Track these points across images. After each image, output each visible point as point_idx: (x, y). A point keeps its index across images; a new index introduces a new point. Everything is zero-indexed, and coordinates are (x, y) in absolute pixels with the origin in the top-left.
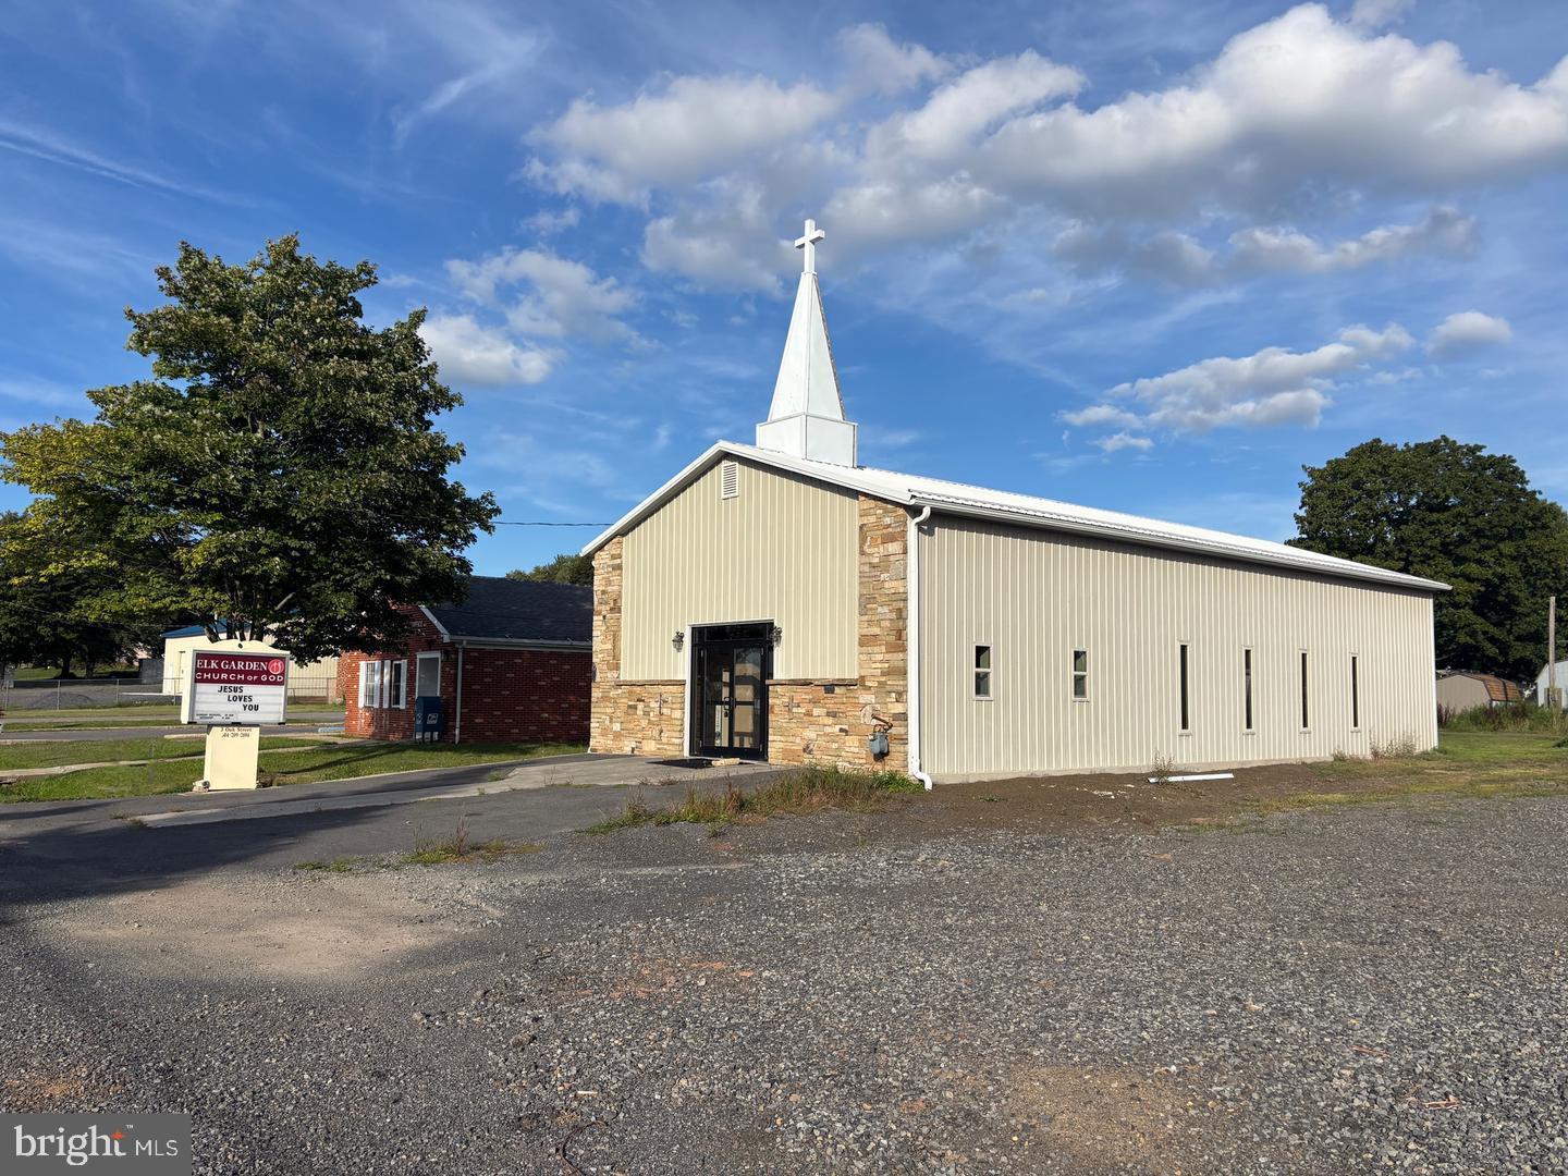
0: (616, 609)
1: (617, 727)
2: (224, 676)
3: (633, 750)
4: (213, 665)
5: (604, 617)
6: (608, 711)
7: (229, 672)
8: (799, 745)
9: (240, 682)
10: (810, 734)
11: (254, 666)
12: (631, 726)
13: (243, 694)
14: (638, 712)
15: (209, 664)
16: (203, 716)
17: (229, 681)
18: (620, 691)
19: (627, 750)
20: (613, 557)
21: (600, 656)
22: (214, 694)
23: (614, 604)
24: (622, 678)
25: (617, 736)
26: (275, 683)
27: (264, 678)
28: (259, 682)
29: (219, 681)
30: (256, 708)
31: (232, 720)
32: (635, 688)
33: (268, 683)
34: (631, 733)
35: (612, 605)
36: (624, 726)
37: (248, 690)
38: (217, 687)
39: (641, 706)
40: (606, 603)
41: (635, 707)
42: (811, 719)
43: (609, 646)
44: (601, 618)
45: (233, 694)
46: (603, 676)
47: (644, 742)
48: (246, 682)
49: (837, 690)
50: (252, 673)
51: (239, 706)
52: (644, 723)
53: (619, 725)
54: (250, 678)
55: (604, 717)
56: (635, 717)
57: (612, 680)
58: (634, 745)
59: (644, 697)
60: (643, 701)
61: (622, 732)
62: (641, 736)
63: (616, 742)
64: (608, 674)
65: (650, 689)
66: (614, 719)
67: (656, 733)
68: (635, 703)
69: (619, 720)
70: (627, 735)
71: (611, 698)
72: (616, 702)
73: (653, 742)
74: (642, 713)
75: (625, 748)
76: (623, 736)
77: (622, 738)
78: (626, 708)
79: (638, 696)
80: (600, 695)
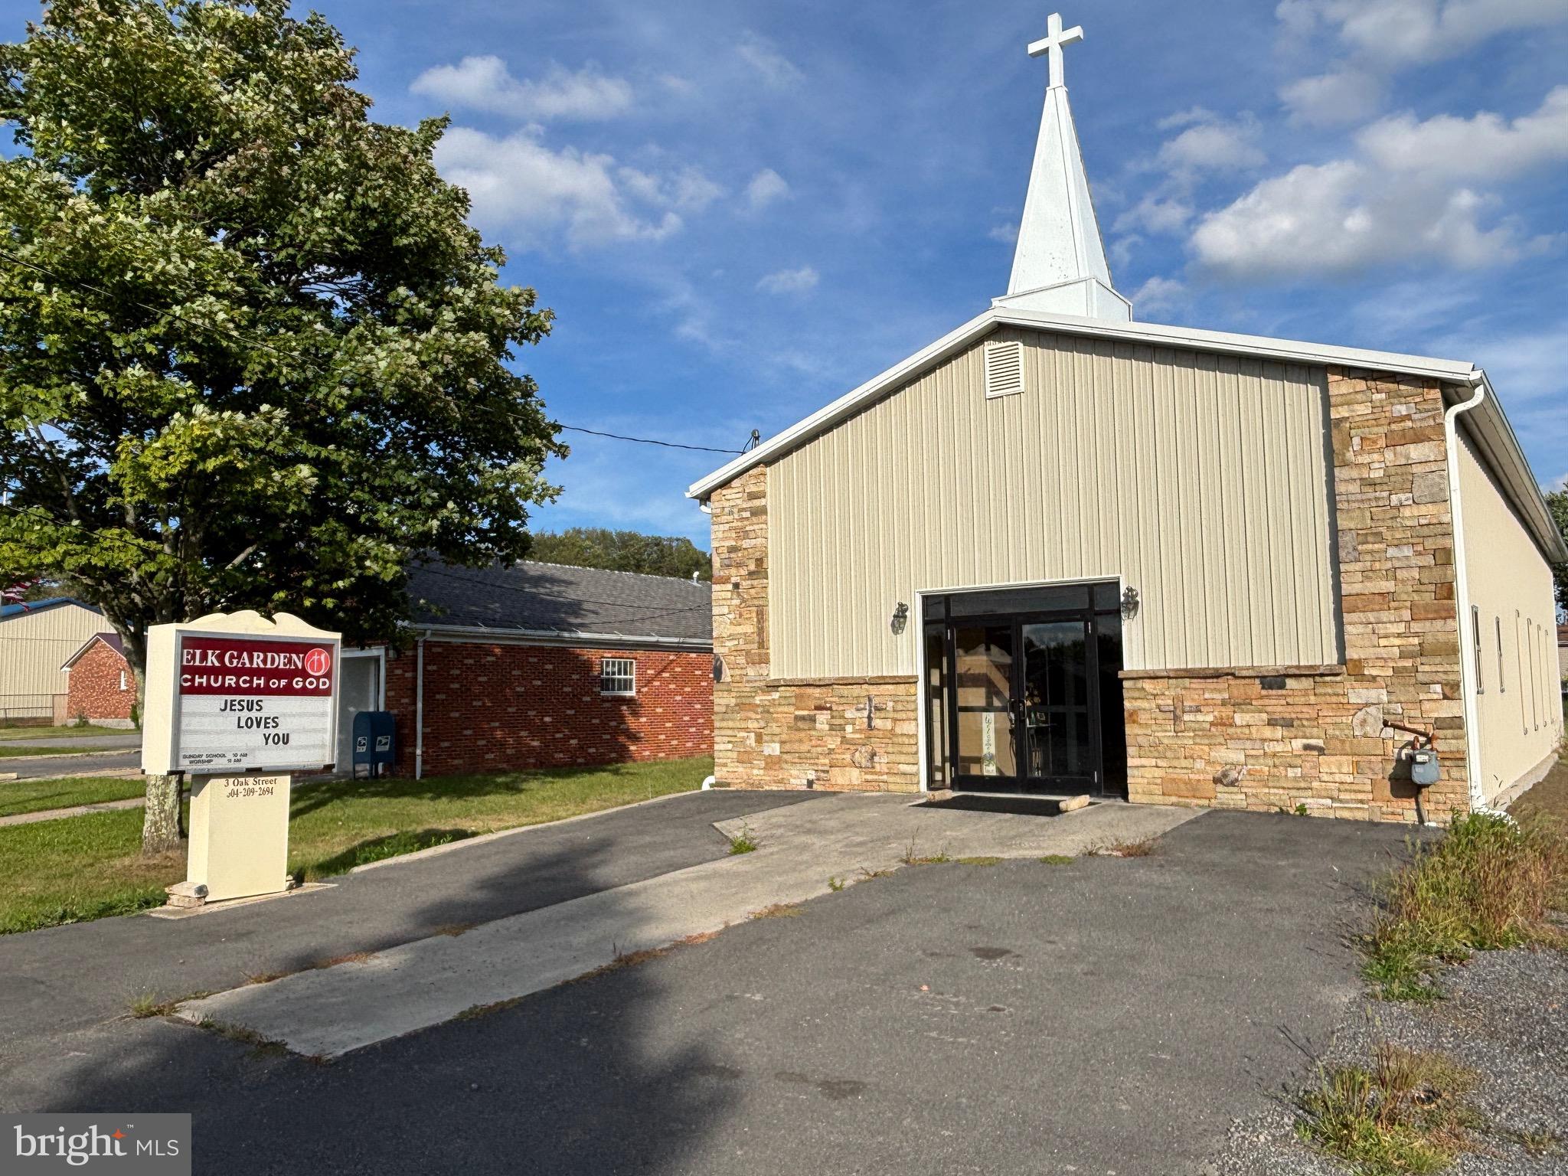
0: (759, 571)
1: (773, 749)
2: (231, 680)
3: (810, 783)
4: (212, 659)
5: (736, 586)
6: (752, 725)
7: (238, 672)
8: (1203, 772)
9: (258, 691)
10: (1231, 754)
11: (280, 661)
12: (805, 747)
13: (263, 714)
14: (818, 726)
15: (204, 657)
16: (195, 759)
17: (238, 690)
18: (776, 695)
19: (799, 784)
20: (752, 496)
21: (728, 644)
22: (214, 715)
23: (757, 566)
24: (773, 676)
25: (772, 763)
26: (316, 692)
27: (298, 683)
28: (289, 691)
29: (222, 690)
30: (286, 739)
31: (246, 764)
32: (810, 690)
33: (304, 692)
34: (803, 758)
35: (752, 567)
36: (787, 747)
37: (272, 705)
38: (219, 701)
39: (823, 717)
40: (739, 565)
41: (813, 719)
42: (1231, 730)
43: (749, 628)
44: (730, 587)
45: (245, 714)
46: (738, 672)
47: (835, 771)
48: (268, 691)
49: (1290, 683)
50: (277, 673)
51: (256, 736)
52: (833, 742)
53: (777, 746)
54: (274, 684)
55: (746, 734)
56: (813, 733)
57: (757, 678)
58: (812, 776)
59: (831, 702)
60: (830, 709)
61: (785, 756)
62: (827, 761)
63: (772, 772)
64: (748, 669)
65: (845, 691)
66: (765, 738)
67: (861, 757)
68: (812, 713)
69: (777, 739)
70: (797, 760)
71: (758, 706)
72: (768, 712)
73: (857, 771)
74: (827, 727)
75: (792, 781)
76: (786, 762)
77: (785, 766)
78: (792, 721)
79: (818, 703)
80: (733, 702)
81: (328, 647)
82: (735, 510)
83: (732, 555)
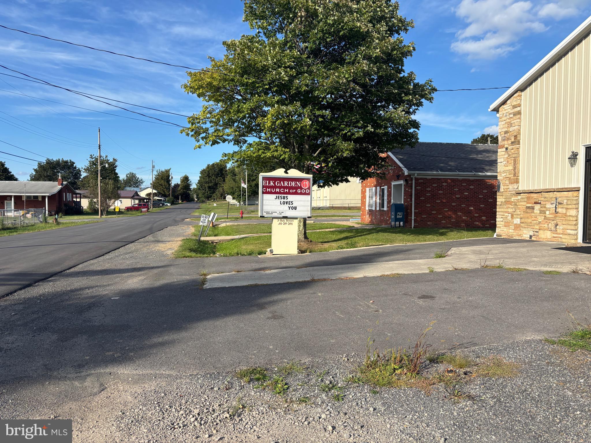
0: (516, 142)
1: (517, 221)
2: (278, 190)
3: (531, 237)
4: (272, 184)
5: (507, 149)
6: (510, 210)
7: (280, 187)
9: (286, 193)
11: (293, 184)
12: (530, 221)
13: (288, 200)
14: (535, 211)
15: (269, 183)
16: (267, 213)
17: (280, 193)
18: (519, 197)
19: (526, 237)
20: (514, 107)
21: (503, 175)
22: (272, 200)
23: (515, 139)
24: (520, 189)
25: (517, 227)
26: (305, 194)
27: (299, 191)
28: (296, 193)
29: (275, 193)
30: (296, 208)
31: (283, 215)
32: (532, 195)
33: (301, 194)
34: (529, 225)
35: (513, 140)
36: (523, 220)
37: (291, 198)
38: (274, 196)
39: (537, 207)
40: (508, 139)
41: (533, 208)
43: (511, 168)
44: (504, 149)
45: (283, 200)
46: (506, 187)
47: (541, 232)
48: (289, 193)
50: (292, 188)
51: (286, 207)
52: (541, 219)
53: (519, 219)
54: (291, 191)
55: (508, 214)
56: (533, 214)
57: (512, 190)
58: (531, 233)
59: (540, 200)
60: (540, 203)
61: (522, 224)
62: (538, 227)
63: (517, 231)
64: (510, 186)
65: (546, 195)
66: (514, 216)
67: (552, 226)
68: (533, 205)
69: (519, 216)
70: (526, 227)
71: (513, 202)
72: (516, 205)
73: (550, 232)
74: (539, 212)
75: (524, 235)
76: (522, 227)
77: (522, 229)
78: (525, 208)
79: (535, 200)
80: (504, 200)
81: (308, 179)
82: (508, 114)
83: (506, 135)
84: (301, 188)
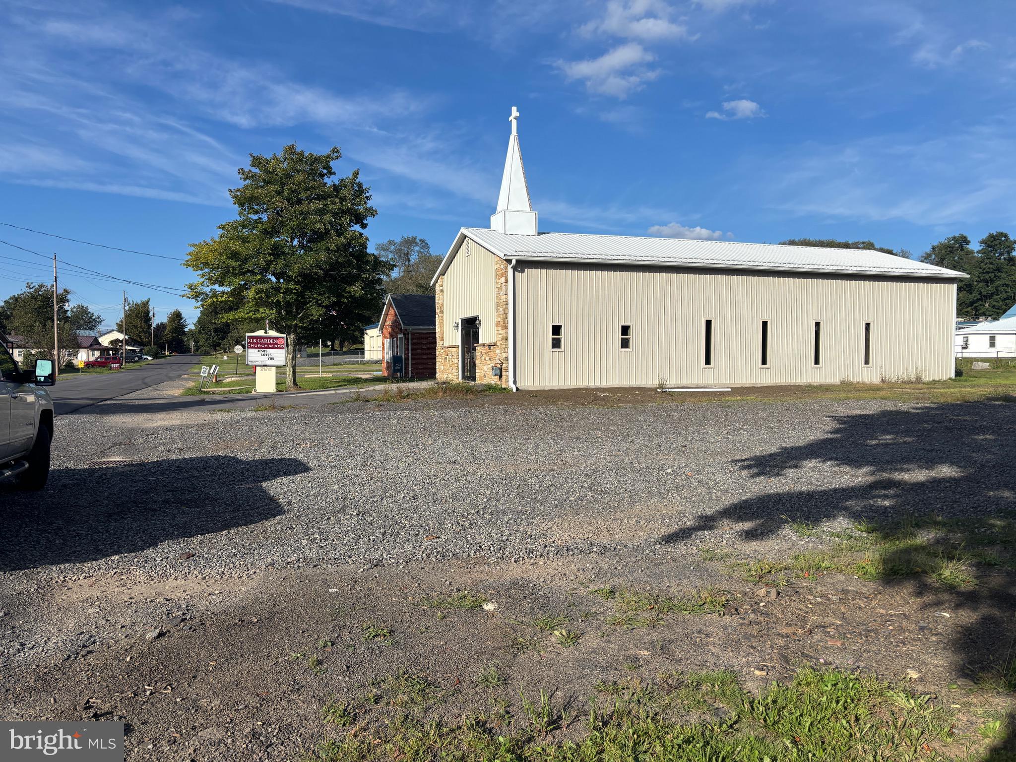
0: (443, 312)
1: (442, 368)
2: (259, 345)
3: (446, 378)
4: (255, 341)
5: (439, 315)
6: (440, 360)
7: (261, 344)
8: (483, 373)
9: (266, 348)
10: (485, 369)
11: (271, 341)
13: (268, 353)
15: (253, 340)
16: (252, 362)
17: (261, 348)
21: (438, 334)
22: (256, 353)
24: (445, 345)
25: (442, 372)
26: (280, 348)
27: (276, 346)
28: (274, 348)
29: (257, 348)
30: (273, 359)
31: (264, 364)
32: (447, 349)
33: (277, 348)
37: (269, 351)
38: (257, 350)
40: (440, 309)
41: (446, 358)
42: (485, 362)
43: (440, 329)
45: (263, 353)
46: (439, 344)
47: (449, 375)
48: (268, 348)
49: (491, 347)
50: (271, 344)
51: (266, 358)
53: (443, 366)
54: (270, 346)
56: (446, 363)
57: (441, 345)
60: (448, 355)
61: (444, 370)
65: (451, 349)
72: (442, 356)
81: (283, 338)
84: (277, 344)
